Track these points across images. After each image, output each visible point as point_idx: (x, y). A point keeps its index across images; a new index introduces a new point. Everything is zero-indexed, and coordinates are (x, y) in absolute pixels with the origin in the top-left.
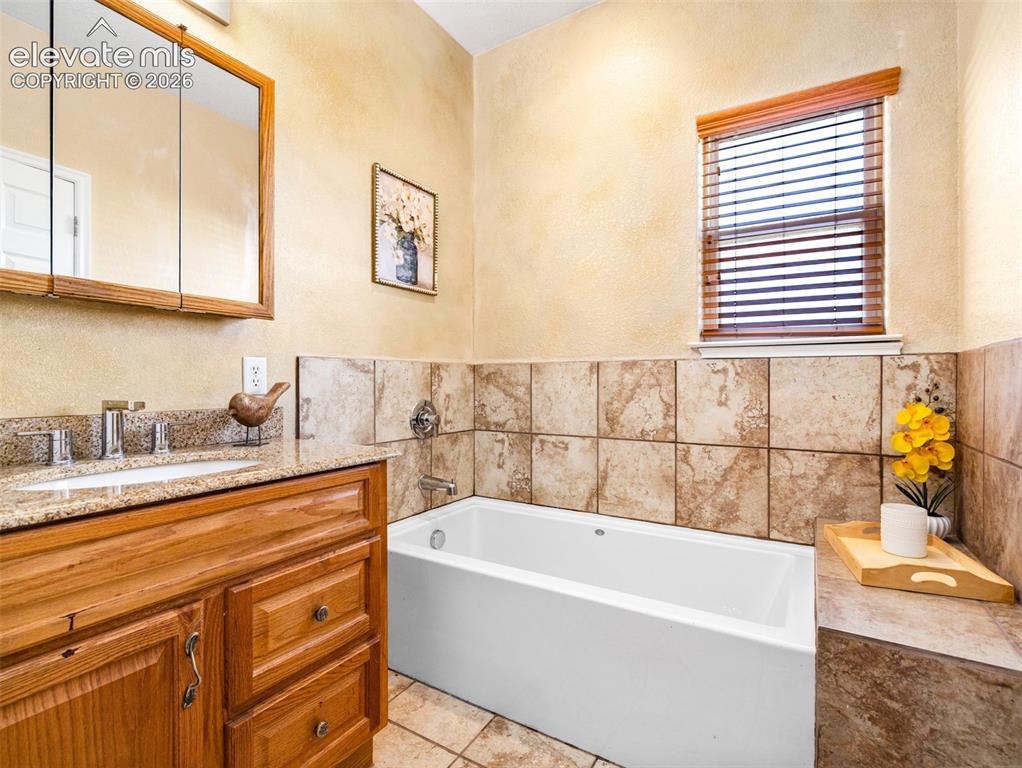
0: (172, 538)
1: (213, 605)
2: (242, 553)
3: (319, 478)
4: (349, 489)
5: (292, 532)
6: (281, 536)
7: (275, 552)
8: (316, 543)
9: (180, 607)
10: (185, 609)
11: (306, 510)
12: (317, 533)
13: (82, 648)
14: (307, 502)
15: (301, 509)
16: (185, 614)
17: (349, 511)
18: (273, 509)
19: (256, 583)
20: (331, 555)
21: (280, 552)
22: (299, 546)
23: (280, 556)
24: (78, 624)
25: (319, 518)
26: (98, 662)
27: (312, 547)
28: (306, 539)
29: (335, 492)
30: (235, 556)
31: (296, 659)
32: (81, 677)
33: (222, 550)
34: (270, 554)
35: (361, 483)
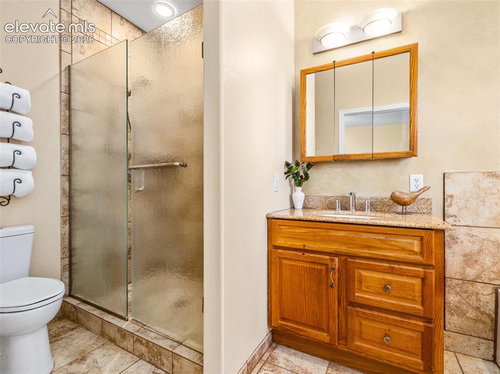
0: (328, 234)
1: (343, 262)
2: (352, 248)
3: (388, 228)
4: (409, 238)
5: (374, 248)
6: (369, 247)
7: (365, 253)
8: (387, 257)
9: (331, 256)
10: (332, 257)
11: (381, 241)
12: (388, 253)
13: (306, 254)
14: (382, 237)
15: (378, 240)
16: (331, 259)
17: (409, 249)
18: (365, 236)
19: (357, 261)
20: (396, 266)
21: (368, 253)
22: (377, 254)
23: (367, 255)
24: (306, 248)
25: (388, 247)
26: (309, 260)
27: (384, 258)
28: (381, 253)
29: (400, 238)
30: (349, 248)
31: (376, 301)
32: (304, 261)
33: (344, 244)
34: (363, 252)
35: (419, 238)
